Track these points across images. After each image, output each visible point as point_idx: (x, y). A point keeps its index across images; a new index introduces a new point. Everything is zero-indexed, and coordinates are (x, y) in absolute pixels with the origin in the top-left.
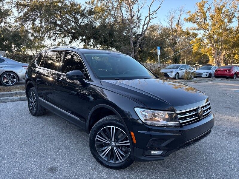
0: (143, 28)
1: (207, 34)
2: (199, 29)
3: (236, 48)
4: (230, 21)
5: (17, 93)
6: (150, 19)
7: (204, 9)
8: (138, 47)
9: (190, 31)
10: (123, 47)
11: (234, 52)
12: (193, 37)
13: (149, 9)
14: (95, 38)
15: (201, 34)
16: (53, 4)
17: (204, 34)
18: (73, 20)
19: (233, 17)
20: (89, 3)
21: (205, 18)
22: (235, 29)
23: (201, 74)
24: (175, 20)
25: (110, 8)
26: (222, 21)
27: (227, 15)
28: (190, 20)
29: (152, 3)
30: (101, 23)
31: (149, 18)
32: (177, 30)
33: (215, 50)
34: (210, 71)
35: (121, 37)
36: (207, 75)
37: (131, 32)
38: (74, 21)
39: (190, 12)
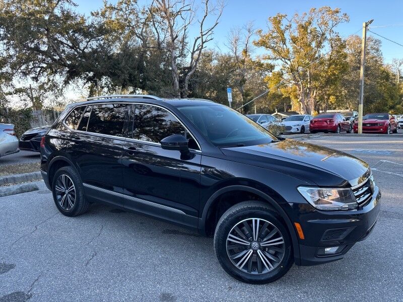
0: (192, 58)
1: (288, 66)
2: (275, 59)
3: (330, 86)
4: (319, 45)
5: (7, 179)
6: (203, 43)
7: (281, 27)
8: (187, 88)
9: (262, 61)
10: (163, 89)
11: (328, 92)
12: (267, 70)
13: (201, 27)
14: (112, 75)
15: (279, 65)
16: (34, 16)
17: (283, 66)
18: (69, 43)
19: (324, 40)
20: (98, 14)
21: (284, 41)
22: (327, 57)
23: (290, 128)
24: (240, 43)
25: (133, 23)
26: (309, 46)
27: (315, 37)
28: (263, 44)
29: (205, 17)
30: (121, 49)
31: (202, 40)
32: (244, 60)
33: (301, 90)
34: (301, 123)
35: (158, 72)
36: (298, 130)
37: (173, 63)
38: (71, 45)
39: (260, 32)
